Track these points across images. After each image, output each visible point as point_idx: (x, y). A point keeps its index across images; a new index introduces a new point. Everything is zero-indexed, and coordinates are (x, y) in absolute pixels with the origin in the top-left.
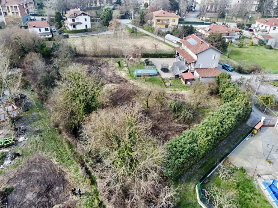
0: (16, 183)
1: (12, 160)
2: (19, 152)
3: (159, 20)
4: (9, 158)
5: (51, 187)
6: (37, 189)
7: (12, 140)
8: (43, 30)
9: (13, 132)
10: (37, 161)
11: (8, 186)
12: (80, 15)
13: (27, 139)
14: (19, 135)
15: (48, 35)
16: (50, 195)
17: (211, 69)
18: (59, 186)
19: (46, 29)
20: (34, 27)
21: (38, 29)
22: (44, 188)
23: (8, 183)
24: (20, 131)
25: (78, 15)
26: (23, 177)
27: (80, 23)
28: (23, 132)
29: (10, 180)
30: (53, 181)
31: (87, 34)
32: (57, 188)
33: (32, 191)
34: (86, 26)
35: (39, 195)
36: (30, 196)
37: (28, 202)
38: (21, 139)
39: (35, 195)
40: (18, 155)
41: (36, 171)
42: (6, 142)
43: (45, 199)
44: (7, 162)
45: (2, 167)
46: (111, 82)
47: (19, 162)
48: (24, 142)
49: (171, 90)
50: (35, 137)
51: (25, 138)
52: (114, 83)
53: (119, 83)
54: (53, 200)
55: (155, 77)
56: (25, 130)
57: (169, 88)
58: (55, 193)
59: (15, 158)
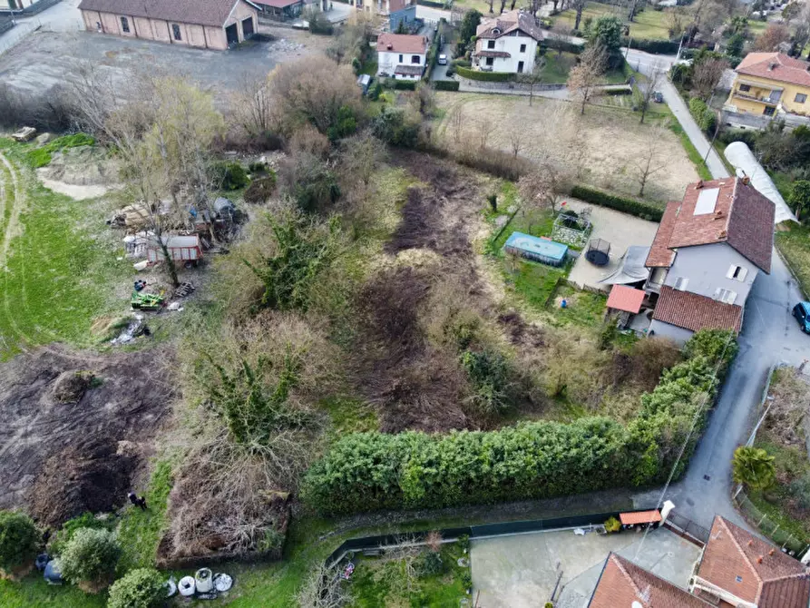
0: (111, 376)
1: (134, 336)
2: (152, 328)
3: (746, 88)
4: (130, 332)
5: (144, 410)
6: (126, 401)
7: (155, 301)
8: (407, 61)
9: (170, 288)
11: (99, 376)
12: (512, 33)
13: (182, 309)
14: (174, 297)
15: (412, 76)
16: (133, 420)
17: (716, 303)
18: (156, 415)
19: (416, 59)
20: (390, 49)
21: (396, 56)
22: (135, 406)
23: (102, 371)
24: (181, 290)
25: (505, 32)
26: (126, 373)
27: (505, 56)
28: (185, 293)
29: (109, 367)
30: (154, 402)
31: (512, 87)
32: (150, 416)
33: (118, 401)
34: (521, 64)
35: (120, 413)
36: (110, 407)
37: (101, 415)
38: (173, 305)
39: (117, 409)
40: (146, 331)
42: (148, 302)
43: (122, 423)
44: (125, 337)
45: (114, 341)
46: (432, 245)
47: (141, 344)
48: (173, 314)
49: (549, 321)
50: (195, 311)
51: (180, 307)
52: (436, 250)
53: (445, 255)
54: (131, 431)
55: (551, 268)
56: (190, 291)
57: (552, 313)
58: (140, 421)
59: (140, 334)
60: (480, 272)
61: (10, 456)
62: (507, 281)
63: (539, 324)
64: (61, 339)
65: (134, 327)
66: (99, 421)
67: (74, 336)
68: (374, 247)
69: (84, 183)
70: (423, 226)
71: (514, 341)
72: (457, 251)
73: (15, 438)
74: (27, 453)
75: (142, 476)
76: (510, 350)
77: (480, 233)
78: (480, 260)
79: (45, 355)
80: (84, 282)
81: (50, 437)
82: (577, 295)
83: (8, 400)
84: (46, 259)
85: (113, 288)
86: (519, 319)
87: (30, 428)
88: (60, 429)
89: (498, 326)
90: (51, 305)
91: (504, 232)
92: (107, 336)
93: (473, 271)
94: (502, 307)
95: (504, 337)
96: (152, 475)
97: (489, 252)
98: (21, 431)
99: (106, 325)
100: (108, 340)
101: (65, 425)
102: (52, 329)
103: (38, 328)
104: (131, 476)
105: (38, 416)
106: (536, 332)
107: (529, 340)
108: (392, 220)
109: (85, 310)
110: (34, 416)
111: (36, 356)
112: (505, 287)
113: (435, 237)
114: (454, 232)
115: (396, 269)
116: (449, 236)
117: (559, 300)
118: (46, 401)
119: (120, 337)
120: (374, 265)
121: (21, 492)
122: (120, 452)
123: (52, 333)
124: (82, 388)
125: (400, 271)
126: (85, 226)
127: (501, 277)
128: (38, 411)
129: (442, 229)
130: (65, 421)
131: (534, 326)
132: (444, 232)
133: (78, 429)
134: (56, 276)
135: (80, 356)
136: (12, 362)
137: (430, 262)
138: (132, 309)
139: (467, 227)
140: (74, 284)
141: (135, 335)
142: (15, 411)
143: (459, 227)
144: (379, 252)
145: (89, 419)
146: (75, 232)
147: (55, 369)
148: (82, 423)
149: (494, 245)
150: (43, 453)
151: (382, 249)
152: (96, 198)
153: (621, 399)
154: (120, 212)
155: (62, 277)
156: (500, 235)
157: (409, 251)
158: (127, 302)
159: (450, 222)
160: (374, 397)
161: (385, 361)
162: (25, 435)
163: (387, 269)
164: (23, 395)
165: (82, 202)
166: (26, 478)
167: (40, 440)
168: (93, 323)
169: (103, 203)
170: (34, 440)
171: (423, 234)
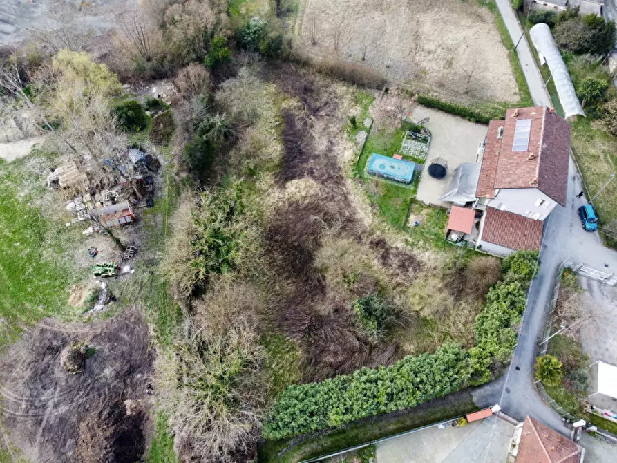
0: (100, 344)
1: (105, 305)
2: (117, 294)
4: (101, 302)
5: (134, 371)
6: (118, 365)
7: (113, 269)
9: (119, 253)
10: (132, 319)
11: (91, 345)
13: (133, 271)
14: (124, 260)
16: (128, 381)
22: (126, 368)
23: (92, 340)
24: (128, 254)
26: (110, 340)
28: (131, 256)
29: (95, 336)
30: (138, 362)
32: (139, 375)
33: (112, 366)
35: (117, 376)
36: (108, 372)
37: (104, 380)
38: (126, 268)
39: (113, 373)
40: (112, 298)
41: (125, 336)
42: (105, 271)
43: (121, 385)
44: (98, 307)
45: (91, 311)
46: (311, 173)
47: (112, 311)
48: (128, 277)
49: (406, 241)
50: (144, 272)
51: (131, 269)
52: (314, 178)
53: (323, 184)
54: (129, 390)
55: (404, 186)
56: (135, 252)
57: (408, 232)
58: (134, 381)
59: (109, 302)
60: (351, 197)
61: (51, 426)
62: (372, 205)
63: (400, 245)
64: (50, 313)
65: (103, 297)
66: (104, 385)
67: (58, 310)
68: (266, 180)
69: (8, 141)
70: (301, 153)
71: (384, 264)
72: (331, 177)
73: (49, 409)
74: (62, 421)
75: (149, 427)
76: (381, 274)
77: (346, 153)
78: (350, 184)
79: (43, 331)
80: (48, 254)
81: (74, 404)
82: (425, 211)
83: (31, 378)
84: (7, 232)
85: (72, 257)
86: (385, 243)
87: (56, 400)
88: (78, 396)
89: (371, 251)
90: (29, 281)
91: (365, 150)
92: (85, 308)
93: (346, 197)
94: (372, 233)
95: (376, 262)
96: (155, 424)
97: (355, 175)
98: (50, 404)
99: (80, 297)
100: (86, 311)
101: (81, 393)
102: (38, 305)
103: (28, 305)
104: (141, 428)
105: (58, 389)
106: (399, 253)
107: (394, 262)
108: (275, 149)
109: (58, 283)
110: (55, 389)
111: (36, 333)
112: (372, 211)
113: (311, 163)
114: (326, 156)
115: (287, 203)
116: (323, 161)
117: (413, 219)
118: (59, 374)
119: (95, 308)
120: (269, 201)
121: (70, 453)
122: (129, 413)
123: (40, 309)
124: (82, 359)
125: (290, 205)
126: (26, 191)
127: (367, 201)
128: (56, 384)
129: (316, 153)
130: (79, 390)
131: (397, 248)
132: (318, 156)
133: (91, 396)
134: (22, 250)
135: (69, 329)
136: (20, 342)
137: (312, 192)
138: (95, 277)
139: (335, 148)
140: (40, 256)
141: (106, 303)
142: (40, 387)
143: (329, 150)
144: (271, 186)
145: (96, 385)
146: (20, 200)
147: (55, 343)
148: (92, 388)
149: (358, 165)
150: (74, 419)
151: (273, 182)
152: (25, 157)
153: (461, 308)
154: (52, 176)
155: (28, 250)
156: (362, 154)
157: (294, 181)
158: (89, 270)
159: (321, 145)
160: (293, 332)
161: (295, 297)
162: (56, 406)
163: (280, 204)
164: (40, 372)
165: (14, 162)
166: (70, 442)
167: (67, 408)
168: (68, 295)
169: (33, 162)
170: (63, 409)
171: (302, 162)
